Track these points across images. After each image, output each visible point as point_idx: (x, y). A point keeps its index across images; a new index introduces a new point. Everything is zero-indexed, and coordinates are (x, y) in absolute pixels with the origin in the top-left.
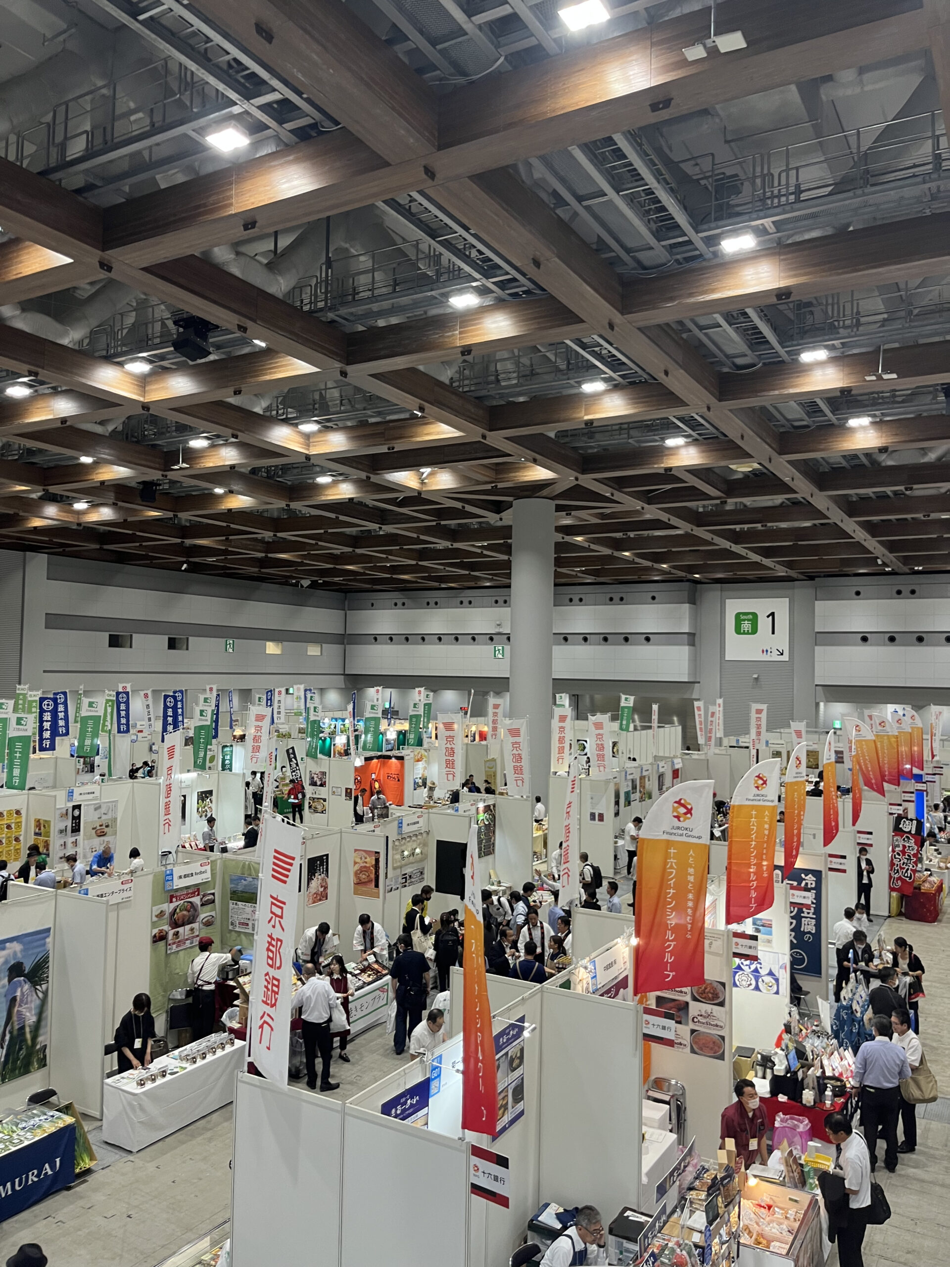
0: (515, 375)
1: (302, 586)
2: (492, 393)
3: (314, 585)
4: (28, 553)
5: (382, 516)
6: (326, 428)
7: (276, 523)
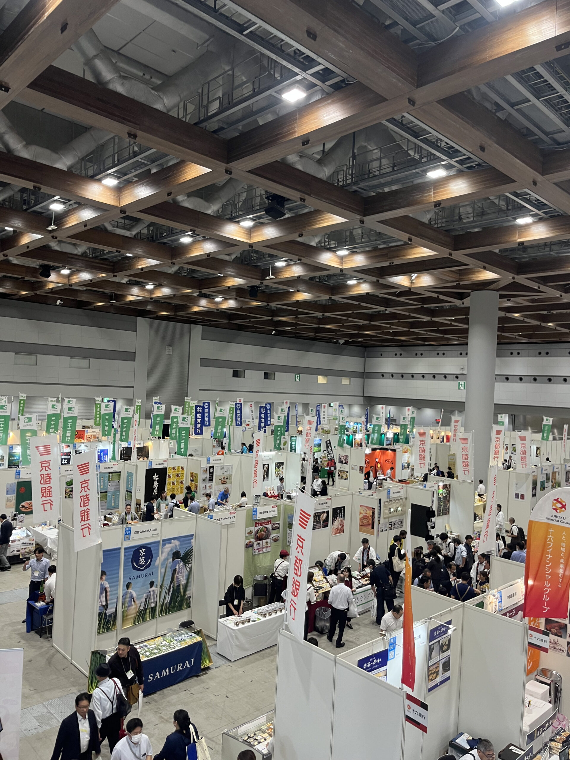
0: (472, 215)
1: (339, 343)
2: (456, 227)
3: (346, 343)
4: (192, 325)
5: (386, 303)
6: (353, 252)
7: (324, 308)
